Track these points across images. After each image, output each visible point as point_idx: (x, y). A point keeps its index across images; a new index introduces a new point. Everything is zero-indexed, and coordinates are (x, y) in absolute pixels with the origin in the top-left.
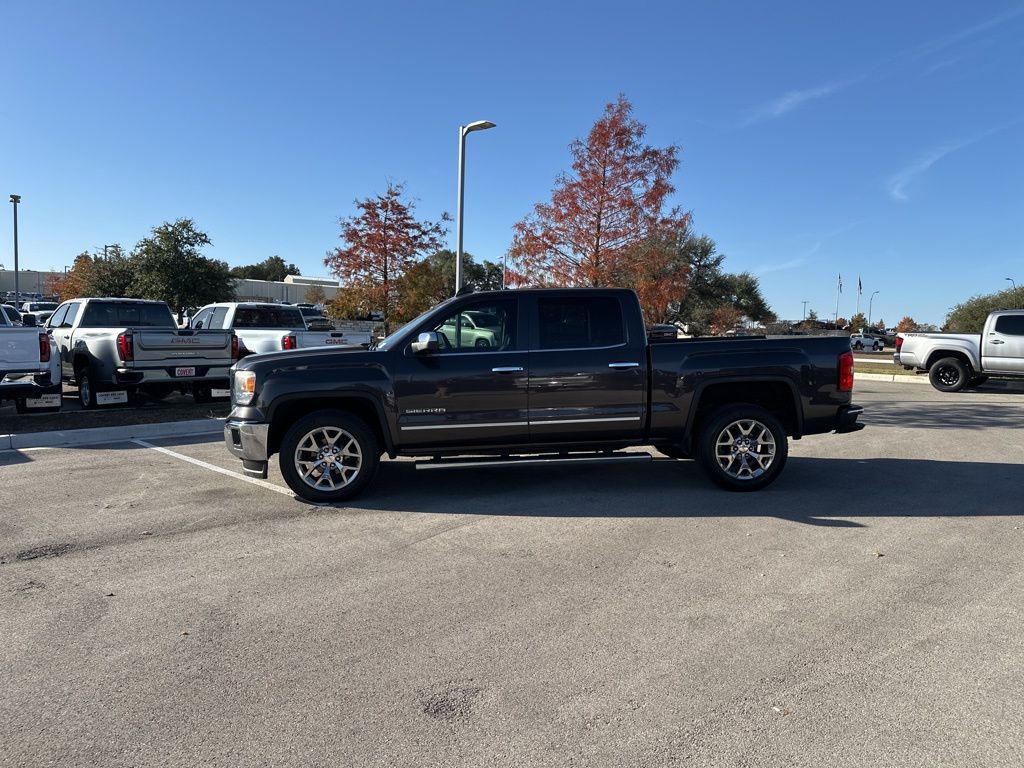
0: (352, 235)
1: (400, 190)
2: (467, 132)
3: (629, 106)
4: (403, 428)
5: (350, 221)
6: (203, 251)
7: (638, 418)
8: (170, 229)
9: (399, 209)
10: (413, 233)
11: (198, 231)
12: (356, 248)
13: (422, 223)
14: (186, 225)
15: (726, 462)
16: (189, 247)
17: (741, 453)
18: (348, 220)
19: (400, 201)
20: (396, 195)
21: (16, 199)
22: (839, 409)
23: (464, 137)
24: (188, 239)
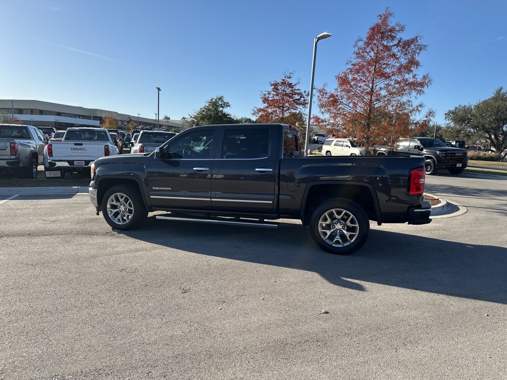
0: (265, 100)
1: (291, 75)
2: (318, 41)
3: (390, 15)
4: (151, 197)
5: (266, 93)
6: (226, 110)
7: (271, 202)
8: (214, 100)
9: (290, 85)
10: (297, 97)
11: (225, 101)
12: (267, 107)
13: (303, 92)
14: (220, 99)
15: (325, 234)
16: (222, 109)
17: (337, 230)
18: (265, 93)
19: (290, 81)
20: (290, 77)
21: (159, 89)
22: (409, 208)
23: (316, 43)
24: (221, 105)
